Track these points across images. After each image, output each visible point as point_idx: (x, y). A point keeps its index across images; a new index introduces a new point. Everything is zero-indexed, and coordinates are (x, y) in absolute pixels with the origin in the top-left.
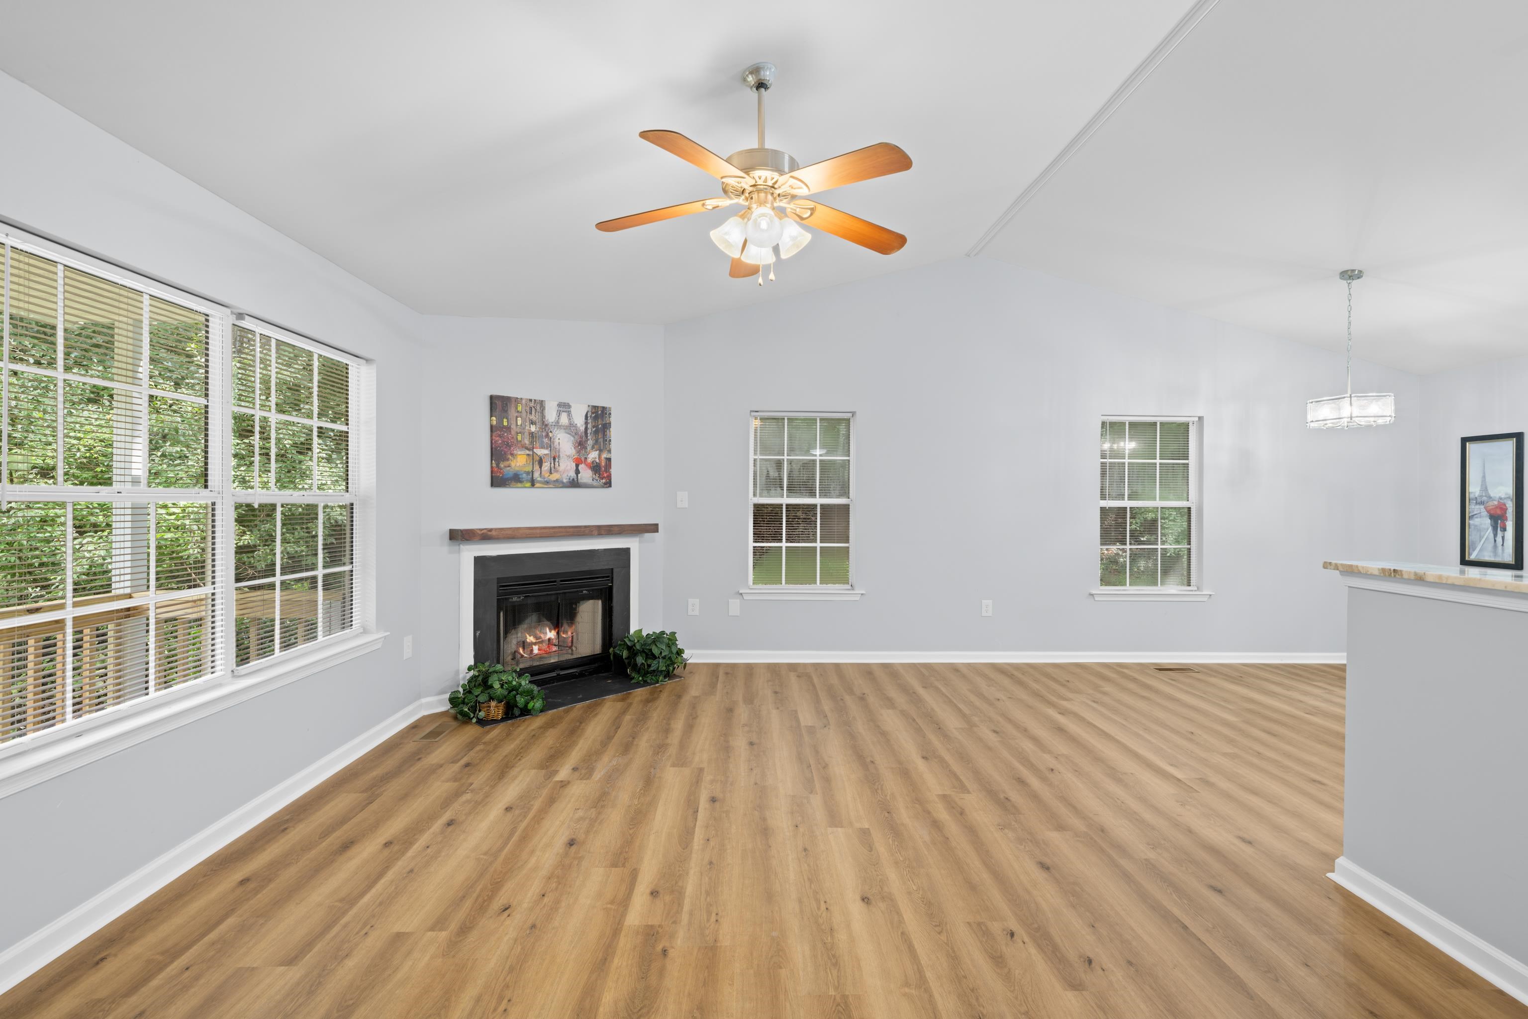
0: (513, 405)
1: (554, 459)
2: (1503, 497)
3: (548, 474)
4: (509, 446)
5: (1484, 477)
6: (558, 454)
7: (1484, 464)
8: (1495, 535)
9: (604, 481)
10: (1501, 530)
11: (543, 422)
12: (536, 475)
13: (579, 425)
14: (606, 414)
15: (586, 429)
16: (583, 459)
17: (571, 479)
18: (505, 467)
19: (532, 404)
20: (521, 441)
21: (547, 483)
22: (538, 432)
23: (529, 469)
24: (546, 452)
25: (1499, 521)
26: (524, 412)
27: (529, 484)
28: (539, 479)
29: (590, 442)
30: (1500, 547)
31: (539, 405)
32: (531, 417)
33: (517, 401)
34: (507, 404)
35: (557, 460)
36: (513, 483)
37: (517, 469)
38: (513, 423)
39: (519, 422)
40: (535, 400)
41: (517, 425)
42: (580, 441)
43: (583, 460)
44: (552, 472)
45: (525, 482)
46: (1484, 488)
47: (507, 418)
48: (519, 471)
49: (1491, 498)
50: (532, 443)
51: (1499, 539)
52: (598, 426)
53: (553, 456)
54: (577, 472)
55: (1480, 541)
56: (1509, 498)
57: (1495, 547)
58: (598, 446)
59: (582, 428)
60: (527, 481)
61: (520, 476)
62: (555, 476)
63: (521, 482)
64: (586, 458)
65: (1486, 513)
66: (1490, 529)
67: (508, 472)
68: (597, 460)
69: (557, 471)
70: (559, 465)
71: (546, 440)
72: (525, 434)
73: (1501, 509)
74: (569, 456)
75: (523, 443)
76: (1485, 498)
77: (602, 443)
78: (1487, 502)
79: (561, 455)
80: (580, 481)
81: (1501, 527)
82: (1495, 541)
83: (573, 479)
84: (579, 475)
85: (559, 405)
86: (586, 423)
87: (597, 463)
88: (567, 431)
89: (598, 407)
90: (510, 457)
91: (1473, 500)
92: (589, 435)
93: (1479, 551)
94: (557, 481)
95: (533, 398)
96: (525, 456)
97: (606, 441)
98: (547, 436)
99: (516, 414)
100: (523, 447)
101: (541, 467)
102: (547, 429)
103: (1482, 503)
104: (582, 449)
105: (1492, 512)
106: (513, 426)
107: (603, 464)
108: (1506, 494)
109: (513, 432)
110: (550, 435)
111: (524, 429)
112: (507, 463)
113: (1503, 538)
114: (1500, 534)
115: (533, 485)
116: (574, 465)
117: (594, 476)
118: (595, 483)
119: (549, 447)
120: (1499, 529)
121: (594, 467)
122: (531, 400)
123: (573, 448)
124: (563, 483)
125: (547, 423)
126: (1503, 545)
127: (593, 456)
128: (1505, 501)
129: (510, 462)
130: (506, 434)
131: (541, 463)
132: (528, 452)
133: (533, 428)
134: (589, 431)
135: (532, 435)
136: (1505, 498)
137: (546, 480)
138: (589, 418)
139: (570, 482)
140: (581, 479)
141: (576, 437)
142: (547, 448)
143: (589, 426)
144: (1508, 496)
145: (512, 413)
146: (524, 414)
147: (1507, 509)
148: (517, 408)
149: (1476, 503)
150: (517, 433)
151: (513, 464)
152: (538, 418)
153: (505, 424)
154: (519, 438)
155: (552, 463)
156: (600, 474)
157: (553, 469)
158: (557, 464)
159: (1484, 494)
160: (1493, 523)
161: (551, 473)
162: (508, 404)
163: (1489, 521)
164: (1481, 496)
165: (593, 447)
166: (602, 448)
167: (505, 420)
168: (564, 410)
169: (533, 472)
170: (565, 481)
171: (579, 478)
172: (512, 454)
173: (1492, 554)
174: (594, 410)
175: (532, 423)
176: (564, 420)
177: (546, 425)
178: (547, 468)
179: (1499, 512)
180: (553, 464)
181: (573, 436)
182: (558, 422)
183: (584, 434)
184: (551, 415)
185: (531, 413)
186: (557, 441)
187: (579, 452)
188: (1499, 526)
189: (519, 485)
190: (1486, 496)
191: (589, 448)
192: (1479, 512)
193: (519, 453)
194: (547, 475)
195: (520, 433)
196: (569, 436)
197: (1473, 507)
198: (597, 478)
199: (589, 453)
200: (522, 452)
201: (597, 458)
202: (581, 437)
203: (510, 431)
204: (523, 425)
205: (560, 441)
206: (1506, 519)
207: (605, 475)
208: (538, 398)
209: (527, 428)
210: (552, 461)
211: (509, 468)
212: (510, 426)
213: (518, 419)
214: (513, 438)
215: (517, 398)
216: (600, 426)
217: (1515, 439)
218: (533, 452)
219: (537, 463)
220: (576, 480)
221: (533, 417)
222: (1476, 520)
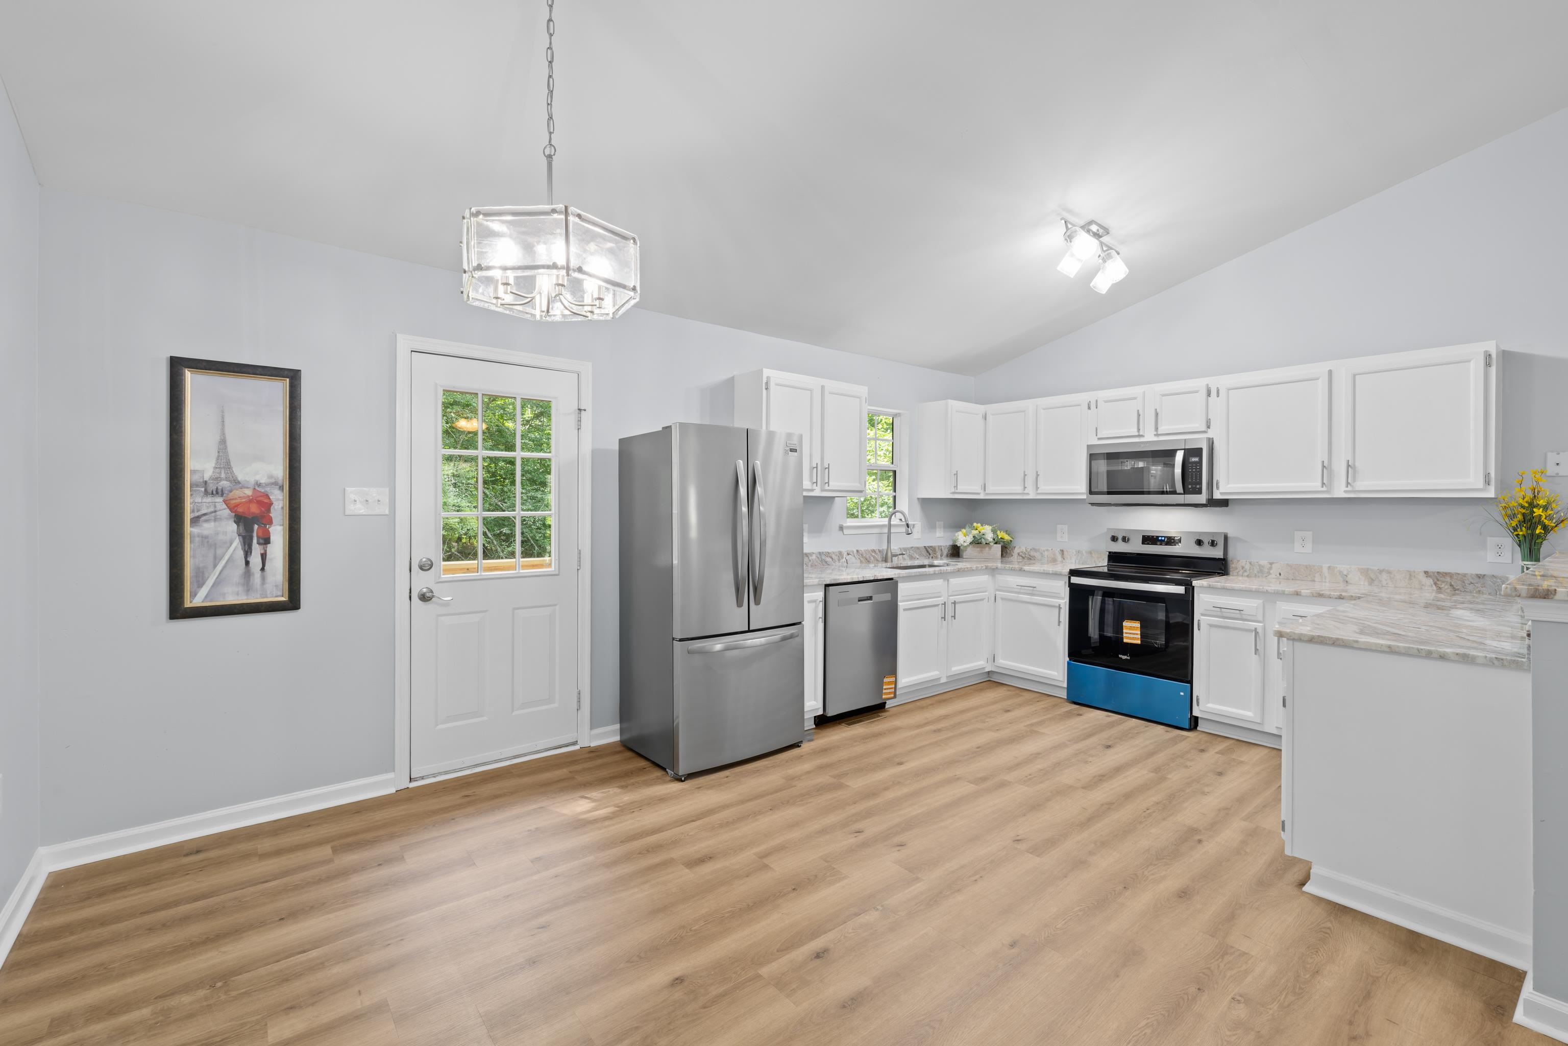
2: (263, 480)
5: (223, 442)
7: (223, 418)
8: (248, 552)
10: (259, 543)
25: (256, 527)
30: (257, 574)
46: (224, 463)
49: (239, 483)
51: (255, 559)
55: (215, 566)
56: (275, 484)
57: (248, 574)
65: (228, 511)
66: (237, 543)
73: (260, 503)
76: (225, 484)
78: (231, 491)
81: (258, 537)
82: (247, 563)
91: (197, 486)
93: (213, 586)
103: (218, 492)
105: (240, 510)
108: (270, 477)
113: (264, 557)
114: (257, 549)
120: (255, 541)
126: (263, 569)
128: (268, 489)
136: (267, 485)
144: (273, 480)
147: (271, 504)
149: (206, 493)
159: (223, 476)
160: (241, 528)
163: (235, 526)
164: (218, 479)
173: (240, 589)
179: (254, 509)
188: (255, 535)
190: (227, 479)
192: (212, 509)
197: (199, 500)
206: (270, 522)
217: (288, 380)
222: (206, 525)
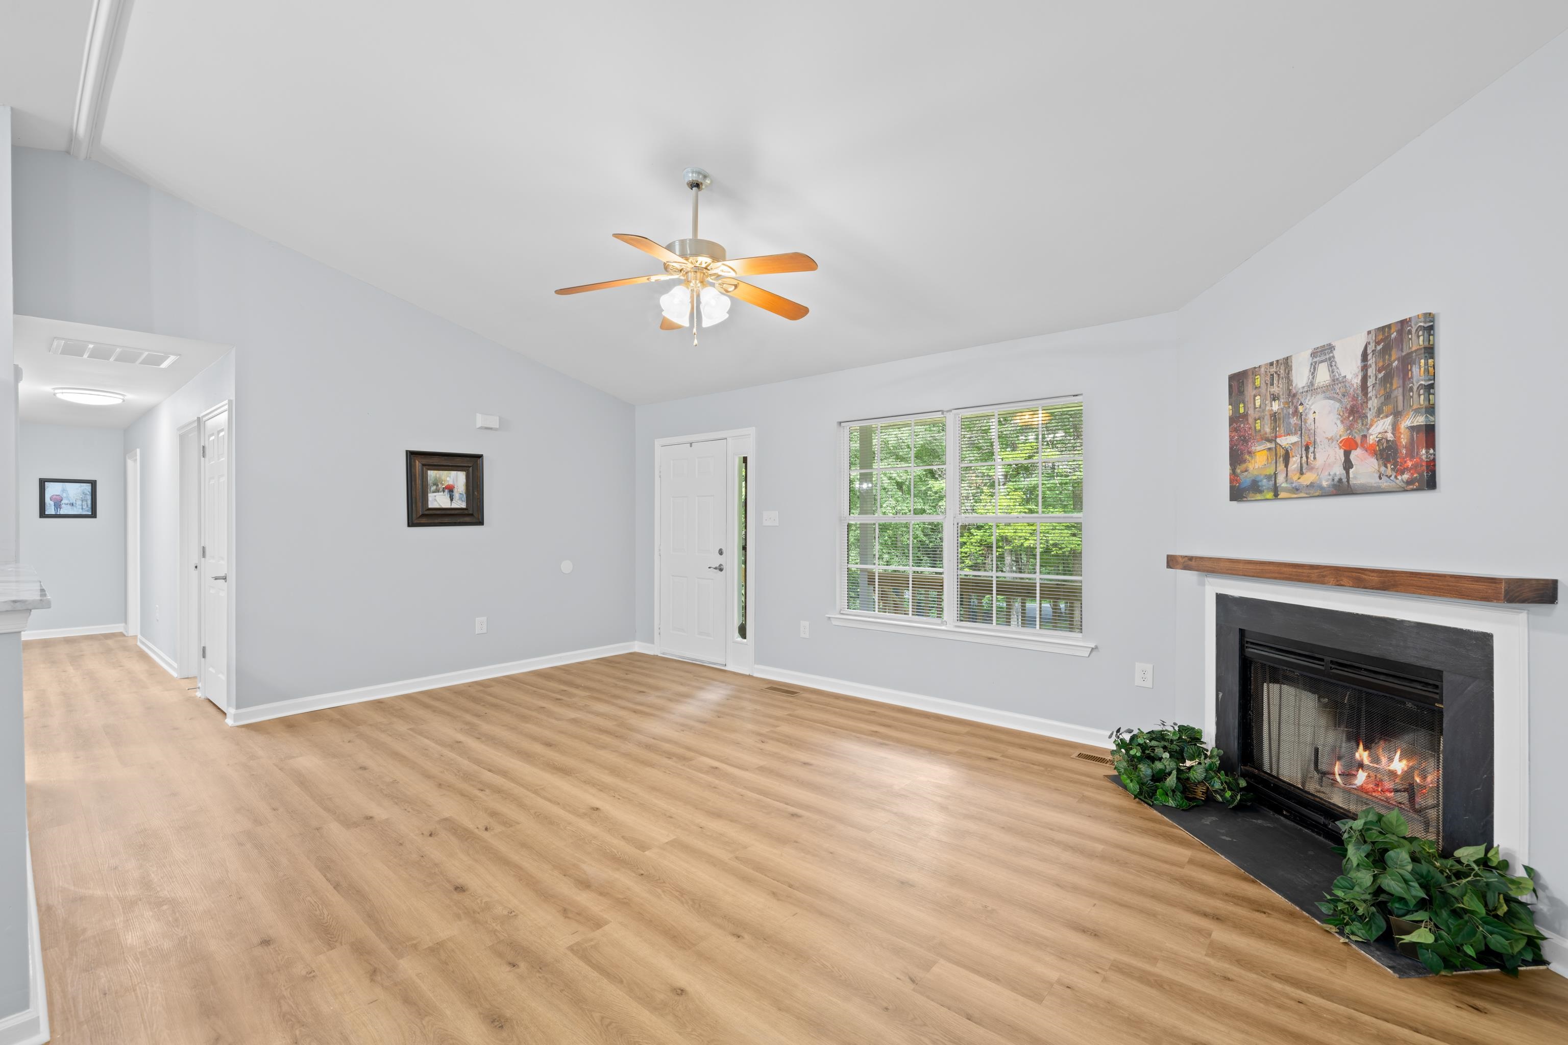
0: (1250, 381)
1: (1307, 449)
3: (1298, 475)
4: (1245, 440)
6: (1312, 439)
9: (1406, 476)
11: (1290, 391)
12: (1281, 479)
13: (1349, 377)
14: (1410, 332)
15: (1365, 379)
16: (1358, 439)
17: (1336, 479)
18: (1242, 472)
19: (1273, 370)
20: (1260, 431)
21: (1297, 490)
22: (1282, 409)
23: (1270, 471)
24: (1294, 439)
26: (1264, 386)
27: (1270, 495)
28: (1284, 485)
29: (1373, 403)
31: (1283, 367)
32: (1272, 390)
33: (1255, 371)
34: (1243, 382)
35: (1311, 449)
36: (1251, 495)
37: (1255, 473)
38: (1251, 406)
39: (1258, 404)
40: (1277, 361)
41: (1255, 408)
42: (1352, 407)
43: (1359, 442)
44: (1304, 471)
45: (1265, 491)
47: (1244, 403)
48: (1257, 476)
50: (1274, 429)
52: (1390, 364)
53: (1304, 443)
54: (1348, 465)
58: (1391, 407)
59: (1357, 381)
60: (1268, 489)
61: (1260, 484)
62: (1309, 478)
63: (1261, 492)
64: (1365, 437)
67: (1245, 479)
68: (1390, 436)
69: (1311, 469)
70: (1315, 458)
71: (1294, 420)
72: (1266, 417)
74: (1331, 439)
75: (1262, 432)
77: (1400, 398)
79: (1318, 440)
80: (1352, 482)
83: (1340, 480)
84: (1351, 471)
85: (1314, 354)
86: (1365, 368)
87: (1388, 441)
88: (1328, 394)
89: (1389, 326)
90: (1248, 457)
92: (1370, 389)
94: (1312, 485)
95: (1274, 359)
96: (1266, 451)
97: (1411, 389)
98: (1296, 412)
99: (1254, 392)
100: (1262, 439)
101: (1286, 466)
102: (1295, 401)
104: (1355, 420)
106: (1251, 412)
107: (1404, 441)
109: (1251, 420)
110: (1301, 409)
111: (1264, 411)
112: (1243, 466)
115: (1276, 495)
116: (1341, 453)
117: (1383, 469)
118: (1385, 484)
119: (1300, 430)
121: (1382, 451)
122: (1272, 364)
123: (1339, 422)
124: (1321, 487)
125: (1294, 391)
127: (1380, 428)
129: (1247, 464)
130: (1242, 426)
131: (1287, 458)
132: (1269, 445)
133: (1276, 406)
134: (1370, 382)
135: (1274, 417)
137: (1294, 485)
138: (1370, 357)
139: (1334, 486)
140: (1355, 478)
141: (1345, 400)
142: (1296, 433)
143: (1371, 372)
145: (1249, 391)
146: (1263, 390)
148: (1254, 383)
150: (1256, 420)
151: (1251, 466)
152: (1282, 389)
153: (1242, 411)
154: (1258, 427)
155: (1304, 456)
156: (1395, 464)
157: (1305, 465)
158: (1311, 456)
161: (1302, 473)
162: (1245, 380)
165: (1379, 412)
166: (1400, 408)
167: (1241, 405)
168: (1323, 358)
169: (1275, 474)
170: (1325, 484)
171: (1351, 476)
172: (1250, 453)
174: (1381, 337)
175: (1275, 398)
176: (1323, 376)
177: (1294, 395)
178: (1295, 466)
180: (1304, 458)
181: (1340, 401)
182: (1312, 384)
183: (1359, 392)
184: (1300, 379)
185: (1272, 384)
186: (1311, 416)
187: (1350, 428)
189: (1259, 497)
191: (1370, 415)
193: (1258, 448)
194: (1295, 478)
195: (1259, 419)
196: (1332, 402)
198: (1389, 472)
199: (1371, 425)
200: (1262, 447)
201: (1390, 431)
202: (1354, 398)
203: (1247, 420)
204: (1262, 406)
205: (1316, 416)
207: (1410, 464)
208: (1281, 356)
209: (1268, 408)
210: (1304, 452)
211: (1246, 473)
212: (1247, 412)
213: (1257, 398)
214: (1250, 428)
215: (1255, 368)
216: (1395, 364)
218: (1276, 444)
219: (1281, 459)
220: (1345, 480)
221: (1275, 390)
